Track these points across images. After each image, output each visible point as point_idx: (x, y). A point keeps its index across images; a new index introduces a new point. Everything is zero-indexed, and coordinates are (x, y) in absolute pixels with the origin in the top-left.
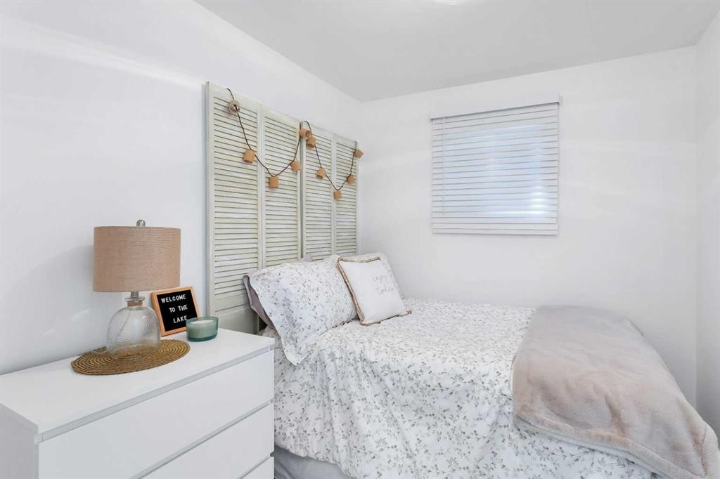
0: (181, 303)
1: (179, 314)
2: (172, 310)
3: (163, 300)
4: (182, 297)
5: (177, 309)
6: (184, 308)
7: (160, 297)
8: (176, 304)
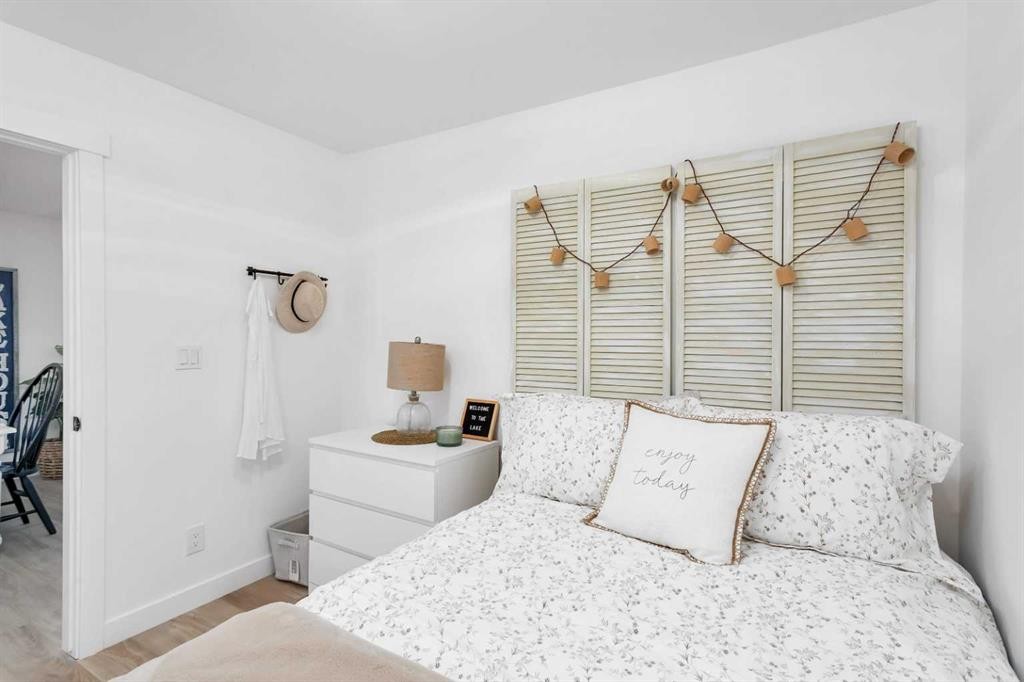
0: (483, 413)
1: (477, 422)
2: (474, 417)
3: (471, 407)
4: (486, 409)
5: (477, 418)
6: (483, 419)
7: (470, 404)
8: (478, 413)
